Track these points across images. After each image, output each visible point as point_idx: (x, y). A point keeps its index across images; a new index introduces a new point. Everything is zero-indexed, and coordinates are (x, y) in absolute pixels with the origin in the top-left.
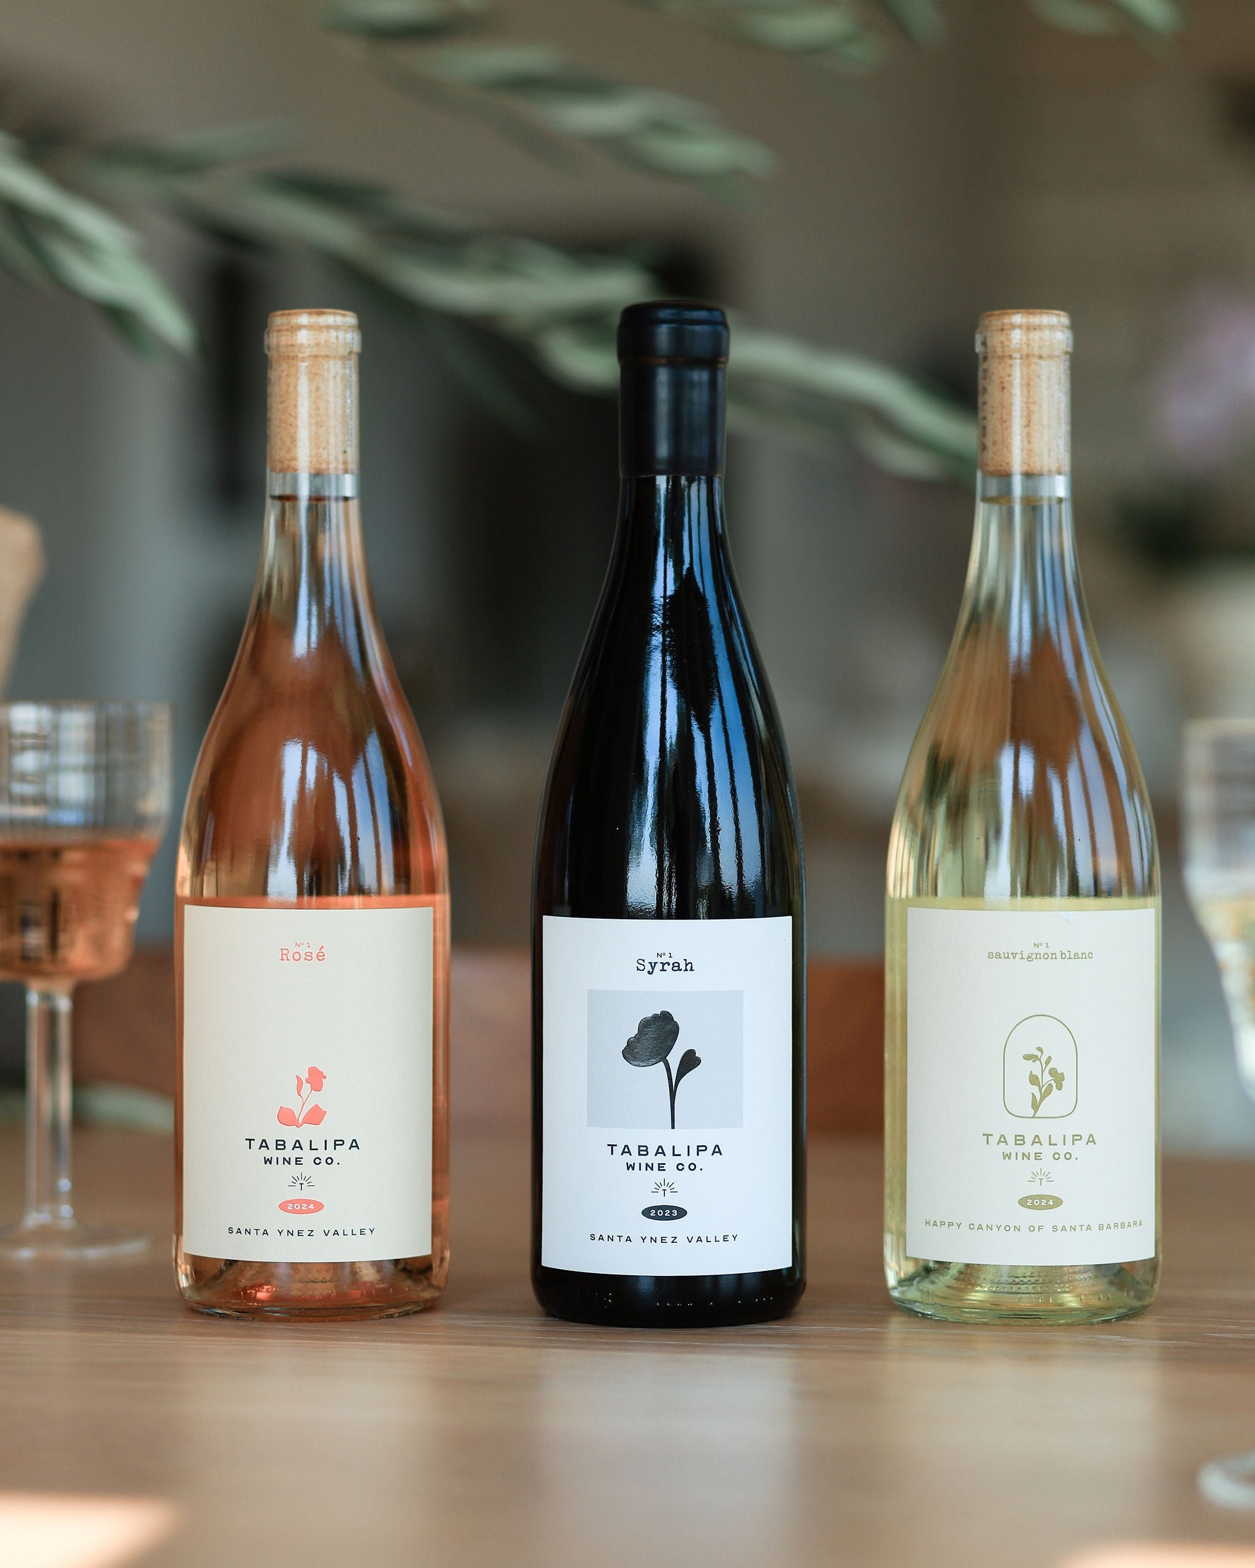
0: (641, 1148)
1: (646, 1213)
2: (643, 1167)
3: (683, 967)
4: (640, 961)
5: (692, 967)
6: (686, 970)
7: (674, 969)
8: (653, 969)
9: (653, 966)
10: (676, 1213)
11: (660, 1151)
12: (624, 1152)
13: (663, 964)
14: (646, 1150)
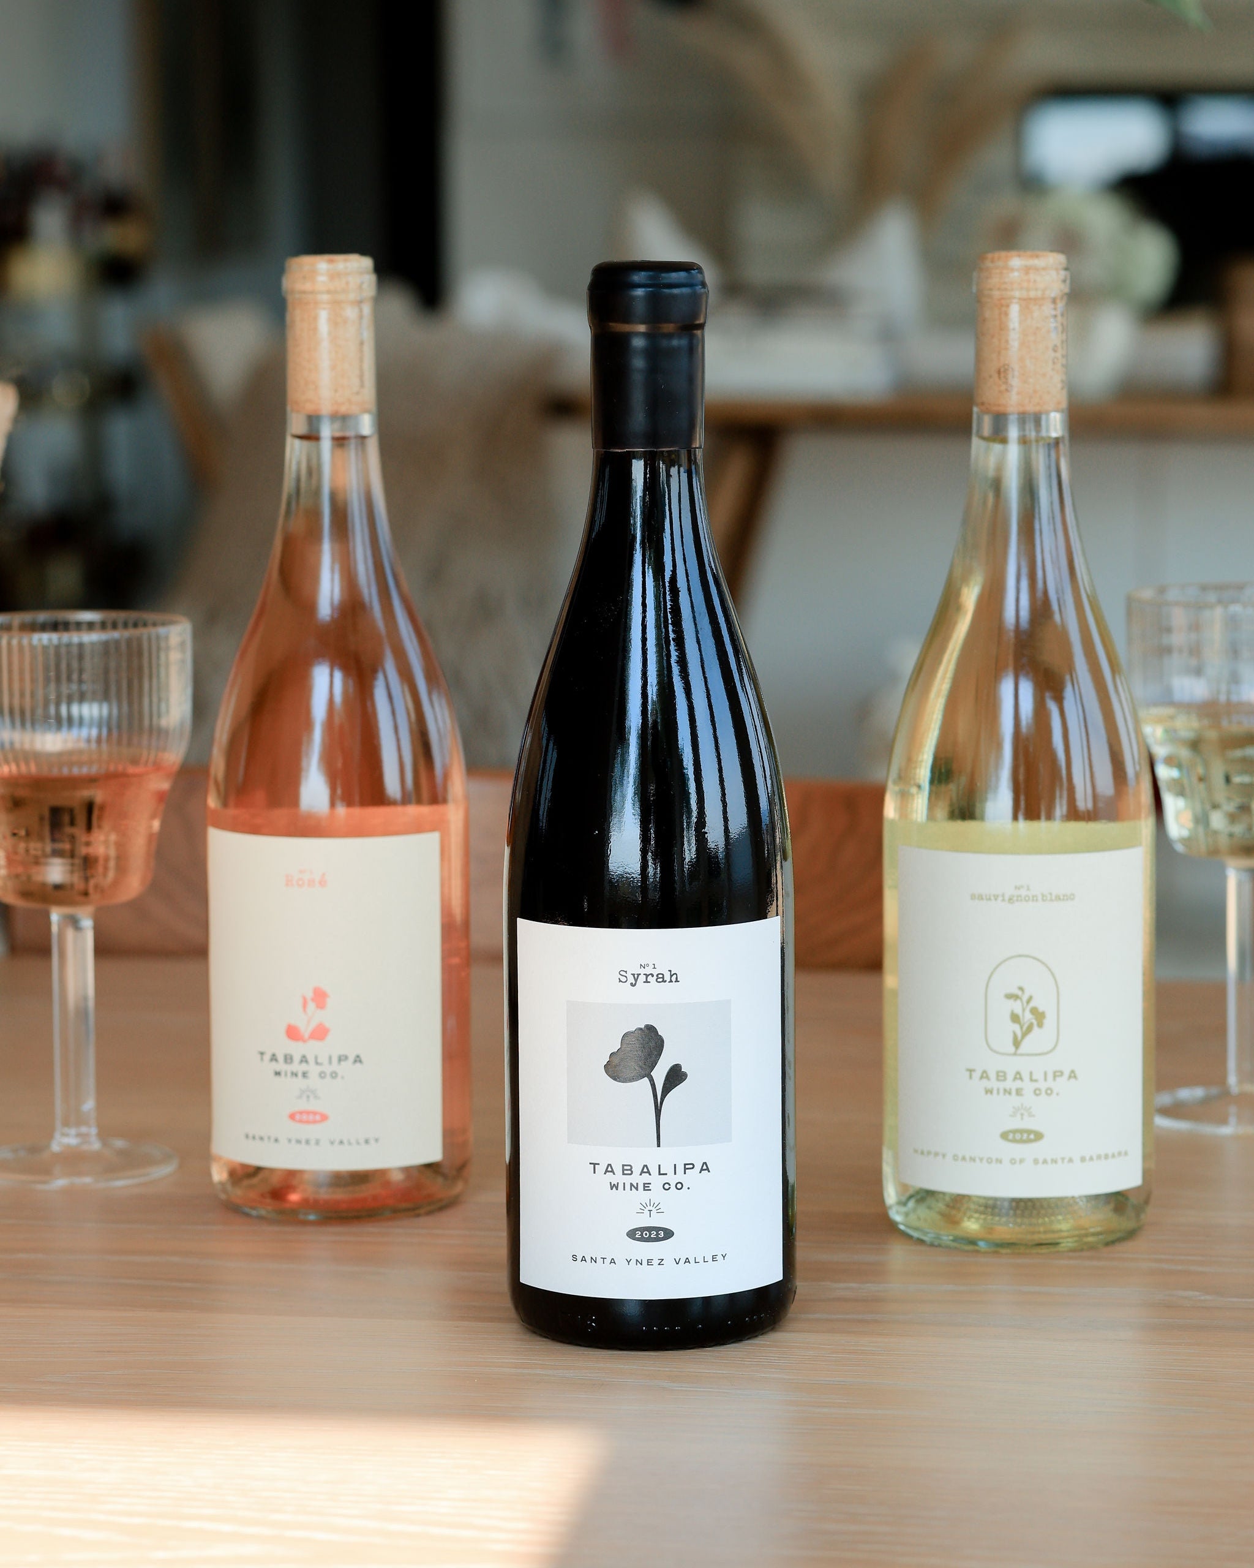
0: (625, 1168)
1: (631, 1234)
2: (628, 1187)
3: (667, 978)
4: (622, 973)
5: (677, 978)
6: (671, 981)
7: (659, 980)
8: (636, 980)
9: (636, 977)
10: (662, 1234)
11: (645, 1170)
12: (607, 1171)
13: (647, 976)
14: (631, 1170)
